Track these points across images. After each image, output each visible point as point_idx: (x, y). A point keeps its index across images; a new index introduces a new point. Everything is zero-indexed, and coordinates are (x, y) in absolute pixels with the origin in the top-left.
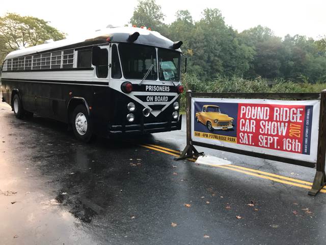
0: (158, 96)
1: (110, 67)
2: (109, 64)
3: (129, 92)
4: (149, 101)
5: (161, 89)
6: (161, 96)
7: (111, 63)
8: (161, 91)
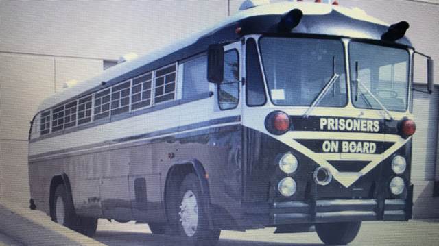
0: (349, 141)
1: (243, 84)
2: (241, 80)
3: (282, 132)
4: (330, 152)
5: (356, 125)
6: (357, 142)
7: (244, 77)
8: (357, 131)
